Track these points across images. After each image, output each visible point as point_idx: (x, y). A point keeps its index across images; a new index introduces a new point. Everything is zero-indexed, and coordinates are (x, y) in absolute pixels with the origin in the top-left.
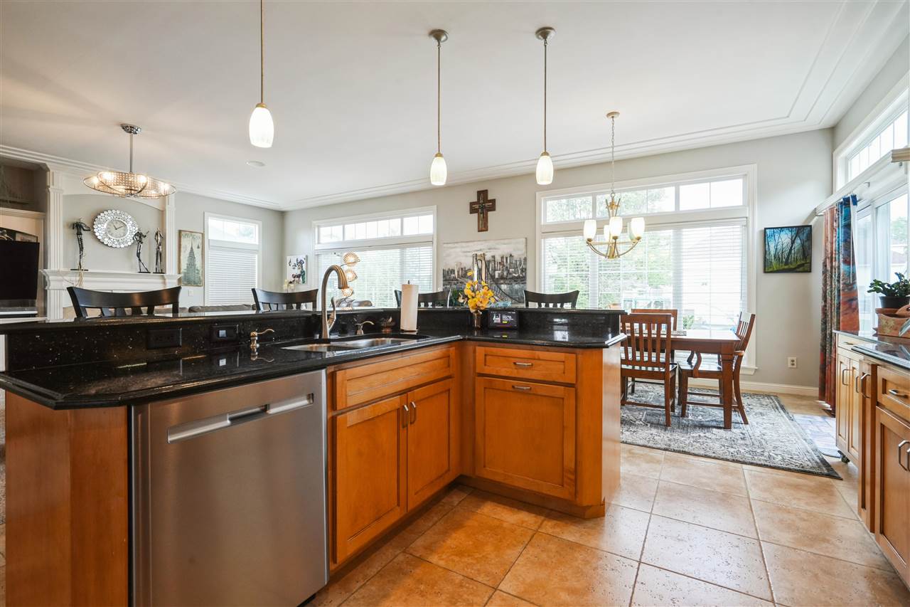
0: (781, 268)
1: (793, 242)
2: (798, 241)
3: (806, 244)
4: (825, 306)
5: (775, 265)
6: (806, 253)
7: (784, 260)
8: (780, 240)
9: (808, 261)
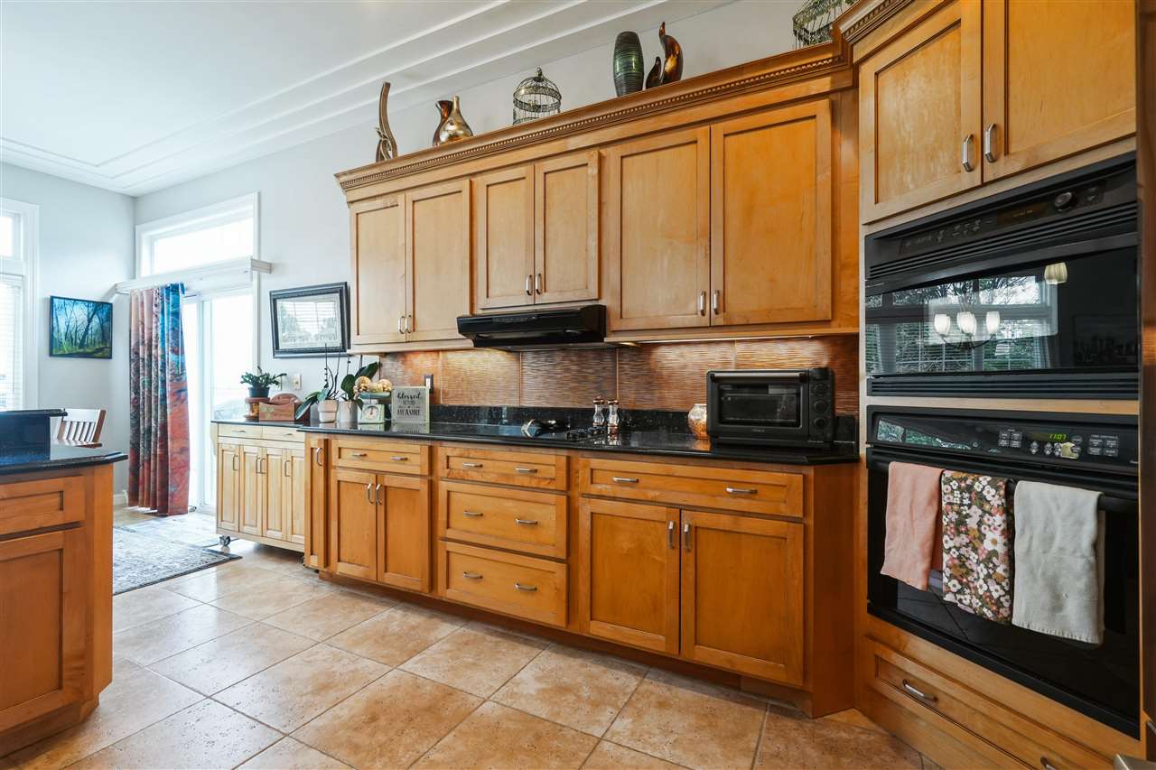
0: (74, 352)
1: (90, 320)
2: (96, 320)
3: (106, 324)
4: (137, 399)
5: (66, 348)
6: (106, 335)
7: (78, 341)
8: (73, 315)
9: (108, 346)
